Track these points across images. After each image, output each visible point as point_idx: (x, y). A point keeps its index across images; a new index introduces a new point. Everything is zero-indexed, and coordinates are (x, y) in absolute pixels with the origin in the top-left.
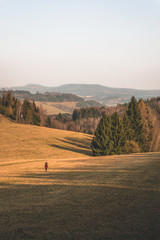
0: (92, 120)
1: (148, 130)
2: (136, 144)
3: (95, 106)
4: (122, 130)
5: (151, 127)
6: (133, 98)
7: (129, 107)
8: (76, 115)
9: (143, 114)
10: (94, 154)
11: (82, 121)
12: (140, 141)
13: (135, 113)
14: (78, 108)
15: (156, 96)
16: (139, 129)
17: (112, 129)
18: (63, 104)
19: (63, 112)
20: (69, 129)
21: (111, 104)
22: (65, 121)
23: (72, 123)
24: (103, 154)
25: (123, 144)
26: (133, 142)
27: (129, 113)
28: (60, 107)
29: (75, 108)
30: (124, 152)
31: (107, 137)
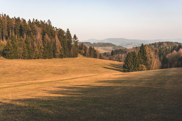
0: (121, 55)
1: (150, 59)
2: (144, 66)
3: (121, 48)
4: (138, 60)
5: (151, 58)
6: (142, 44)
7: (141, 49)
8: (113, 53)
9: (147, 52)
10: (124, 71)
11: (116, 56)
12: (146, 65)
13: (143, 51)
14: (114, 50)
15: (151, 43)
16: (145, 59)
17: (133, 59)
18: (106, 48)
19: (106, 52)
20: (110, 59)
21: (129, 47)
22: (108, 56)
23: (111, 57)
24: (129, 71)
25: (138, 66)
26: (143, 65)
27: (140, 51)
28: (105, 49)
29: (112, 50)
30: (139, 70)
31: (130, 63)
